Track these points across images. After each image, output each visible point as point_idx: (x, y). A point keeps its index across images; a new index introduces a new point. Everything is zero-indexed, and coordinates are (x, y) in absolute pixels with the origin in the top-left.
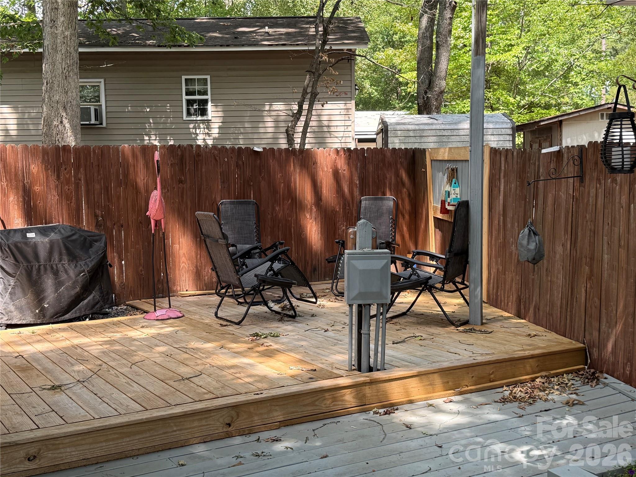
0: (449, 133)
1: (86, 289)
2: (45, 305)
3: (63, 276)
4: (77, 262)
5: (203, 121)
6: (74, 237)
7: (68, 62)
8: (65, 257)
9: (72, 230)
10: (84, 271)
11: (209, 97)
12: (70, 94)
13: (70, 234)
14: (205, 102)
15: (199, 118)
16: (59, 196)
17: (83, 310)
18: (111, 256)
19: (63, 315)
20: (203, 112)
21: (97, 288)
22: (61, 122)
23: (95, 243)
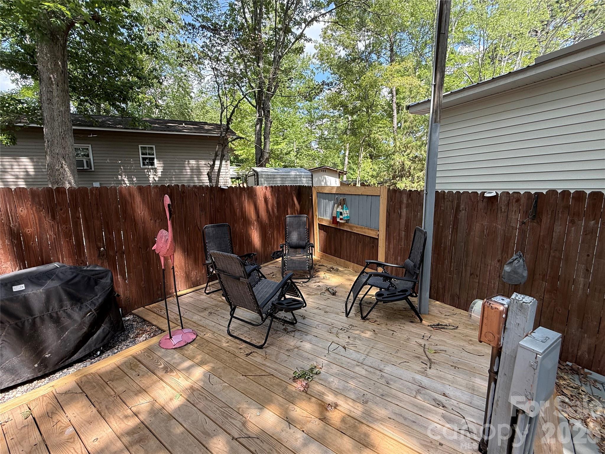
0: (286, 177)
1: (94, 326)
2: (47, 356)
3: (66, 322)
4: (82, 303)
5: (152, 169)
6: (77, 279)
7: (64, 128)
8: (67, 304)
9: (73, 273)
10: (91, 311)
11: (155, 156)
12: (67, 149)
13: (70, 277)
14: (153, 159)
15: (150, 167)
16: (56, 235)
17: (93, 345)
19: (70, 357)
20: (152, 164)
21: (107, 320)
22: (62, 167)
23: (102, 280)
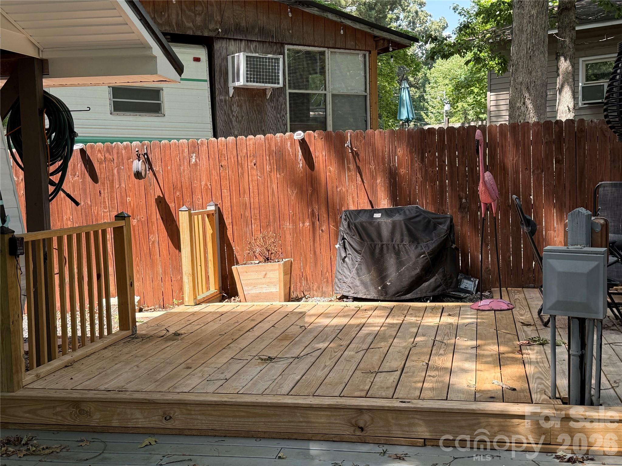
1: (428, 271)
2: (388, 283)
3: (404, 257)
4: (418, 243)
6: (417, 219)
8: (406, 239)
9: (417, 212)
10: (424, 253)
13: (414, 215)
16: (423, 178)
17: (424, 291)
18: (476, 240)
19: (405, 294)
21: (441, 270)
22: (524, 103)
23: (440, 226)
